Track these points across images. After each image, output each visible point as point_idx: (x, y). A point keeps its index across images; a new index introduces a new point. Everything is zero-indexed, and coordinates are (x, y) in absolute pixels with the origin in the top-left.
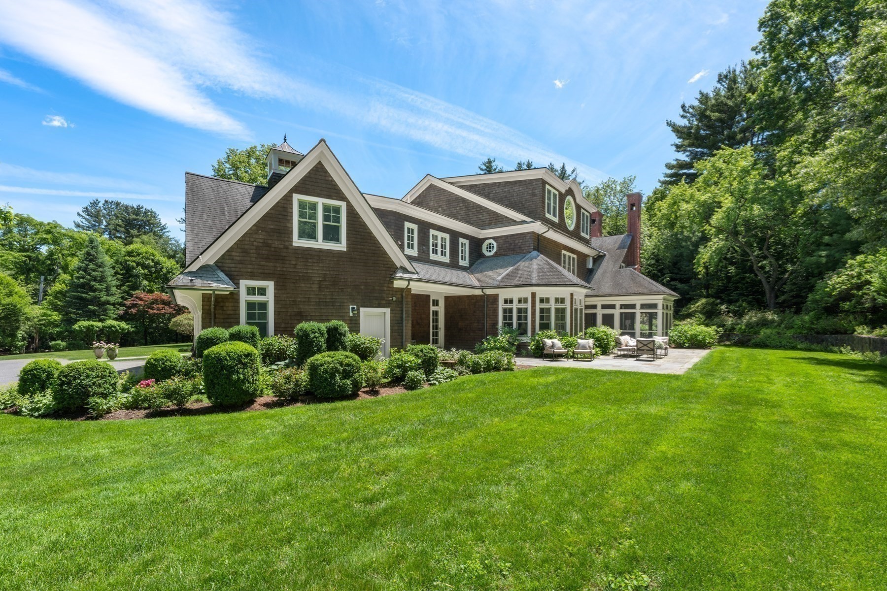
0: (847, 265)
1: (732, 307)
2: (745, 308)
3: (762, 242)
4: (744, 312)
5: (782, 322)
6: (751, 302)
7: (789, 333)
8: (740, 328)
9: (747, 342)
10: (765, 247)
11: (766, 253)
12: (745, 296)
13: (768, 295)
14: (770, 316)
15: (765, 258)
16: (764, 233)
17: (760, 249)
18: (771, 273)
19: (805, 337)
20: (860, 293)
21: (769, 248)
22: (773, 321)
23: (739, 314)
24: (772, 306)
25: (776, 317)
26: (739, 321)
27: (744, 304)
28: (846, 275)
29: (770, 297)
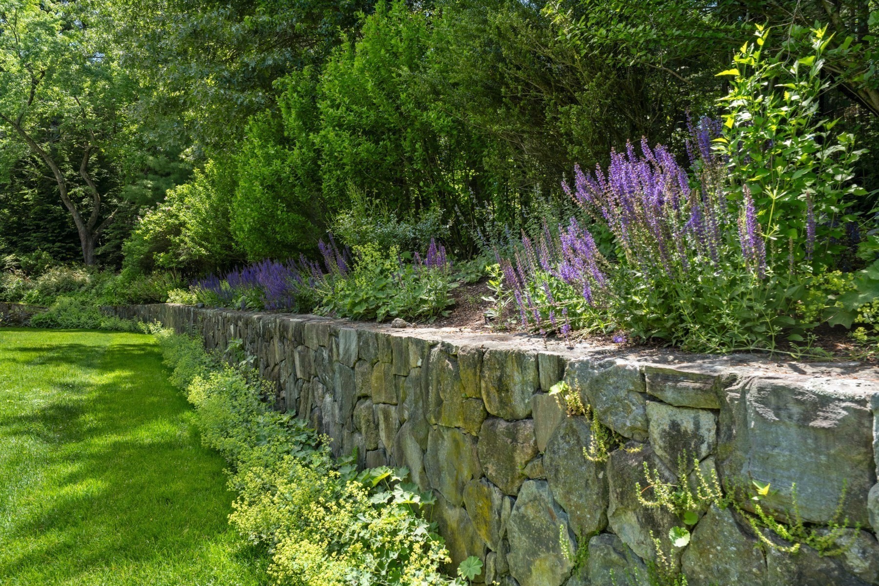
0: (166, 198)
1: (23, 259)
2: (46, 262)
3: (78, 157)
4: (43, 267)
5: (93, 286)
6: (59, 252)
7: (98, 303)
8: (30, 296)
9: (25, 319)
10: (83, 166)
11: (84, 175)
12: (48, 241)
13: (83, 243)
14: (81, 275)
15: (82, 183)
16: (81, 143)
17: (76, 169)
18: (91, 209)
19: (116, 308)
20: (177, 240)
21: (88, 169)
22: (82, 284)
23: (32, 272)
24: (90, 260)
25: (88, 278)
26: (31, 283)
27: (45, 255)
28: (163, 211)
29: (87, 246)
